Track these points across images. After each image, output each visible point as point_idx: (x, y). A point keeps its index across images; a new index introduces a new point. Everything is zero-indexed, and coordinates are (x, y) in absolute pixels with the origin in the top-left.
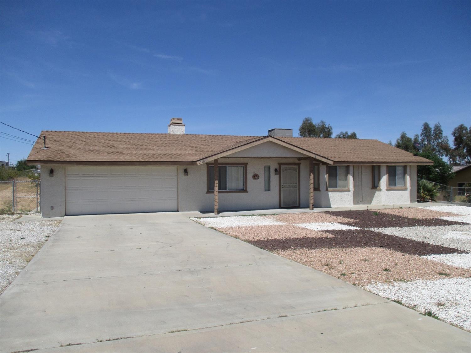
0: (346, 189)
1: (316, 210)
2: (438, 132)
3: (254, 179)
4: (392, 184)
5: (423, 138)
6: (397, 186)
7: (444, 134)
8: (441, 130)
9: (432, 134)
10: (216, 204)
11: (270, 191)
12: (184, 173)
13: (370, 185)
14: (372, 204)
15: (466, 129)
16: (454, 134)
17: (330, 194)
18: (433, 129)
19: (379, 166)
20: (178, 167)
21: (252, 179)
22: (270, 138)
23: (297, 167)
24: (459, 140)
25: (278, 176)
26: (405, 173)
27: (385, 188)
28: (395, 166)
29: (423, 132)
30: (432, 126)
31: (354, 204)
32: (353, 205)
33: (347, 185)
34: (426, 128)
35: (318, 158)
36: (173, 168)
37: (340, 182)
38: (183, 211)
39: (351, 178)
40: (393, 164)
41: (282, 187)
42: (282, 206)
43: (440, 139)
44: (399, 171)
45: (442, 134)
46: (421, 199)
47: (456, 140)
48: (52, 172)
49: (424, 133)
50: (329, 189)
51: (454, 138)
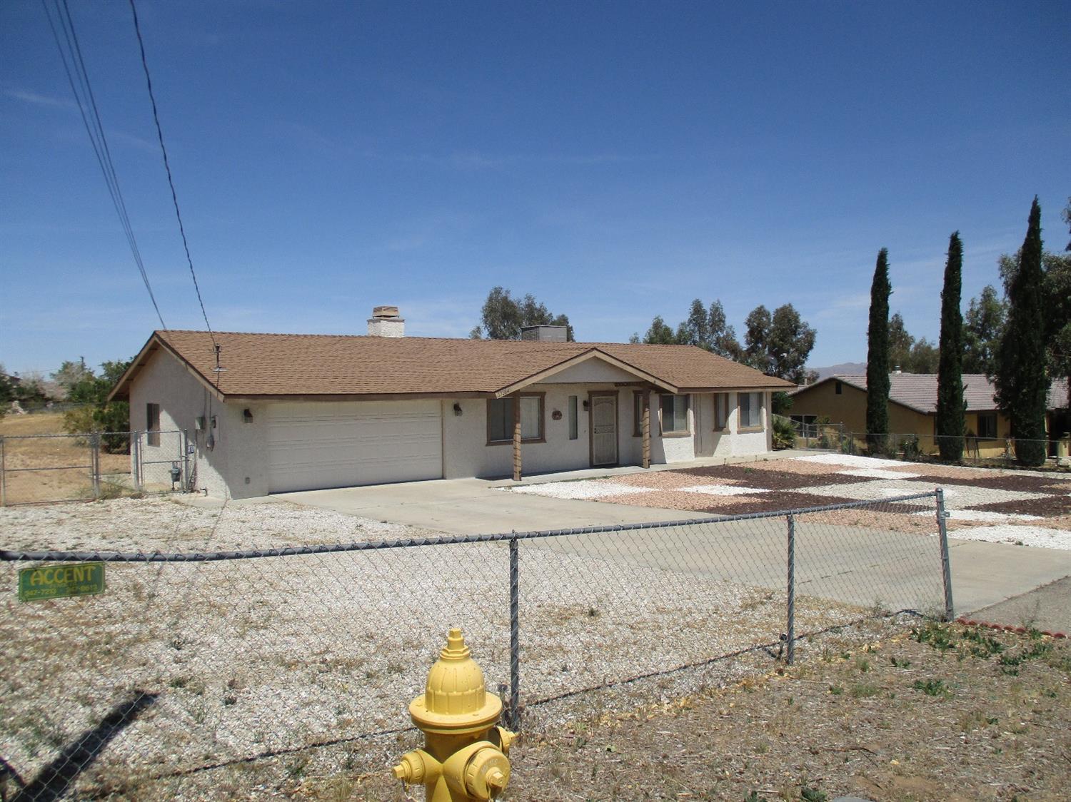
0: (684, 432)
1: (654, 468)
2: (718, 319)
3: (554, 419)
4: (745, 421)
5: (692, 328)
6: (751, 425)
7: (728, 322)
8: (723, 315)
9: (707, 321)
10: (519, 463)
11: (577, 438)
12: (454, 411)
13: (711, 425)
14: (715, 455)
15: (768, 315)
16: (749, 323)
17: (665, 441)
18: (709, 313)
19: (727, 395)
20: (442, 401)
21: (551, 418)
22: (595, 351)
23: (614, 398)
24: (755, 333)
25: (587, 412)
26: (760, 405)
27: (736, 429)
28: (748, 394)
29: (691, 317)
30: (707, 307)
31: (696, 454)
32: (694, 459)
33: (686, 426)
34: (698, 309)
35: (658, 383)
36: (433, 404)
37: (677, 422)
38: (452, 477)
39: (691, 413)
40: (747, 391)
41: (594, 431)
42: (595, 463)
43: (722, 330)
44: (753, 401)
45: (724, 322)
46: (775, 446)
47: (751, 333)
48: (247, 414)
49: (694, 320)
50: (664, 433)
51: (748, 330)
